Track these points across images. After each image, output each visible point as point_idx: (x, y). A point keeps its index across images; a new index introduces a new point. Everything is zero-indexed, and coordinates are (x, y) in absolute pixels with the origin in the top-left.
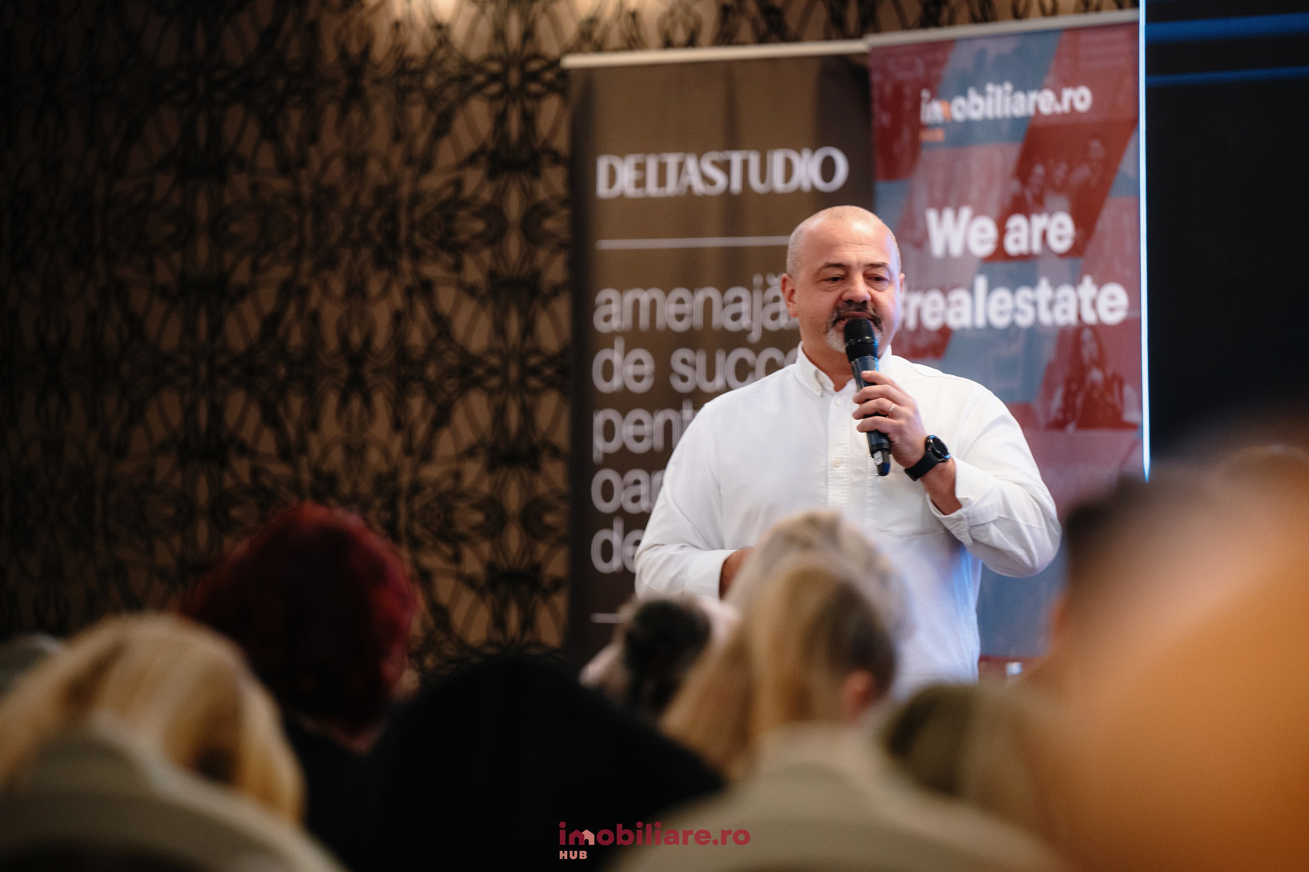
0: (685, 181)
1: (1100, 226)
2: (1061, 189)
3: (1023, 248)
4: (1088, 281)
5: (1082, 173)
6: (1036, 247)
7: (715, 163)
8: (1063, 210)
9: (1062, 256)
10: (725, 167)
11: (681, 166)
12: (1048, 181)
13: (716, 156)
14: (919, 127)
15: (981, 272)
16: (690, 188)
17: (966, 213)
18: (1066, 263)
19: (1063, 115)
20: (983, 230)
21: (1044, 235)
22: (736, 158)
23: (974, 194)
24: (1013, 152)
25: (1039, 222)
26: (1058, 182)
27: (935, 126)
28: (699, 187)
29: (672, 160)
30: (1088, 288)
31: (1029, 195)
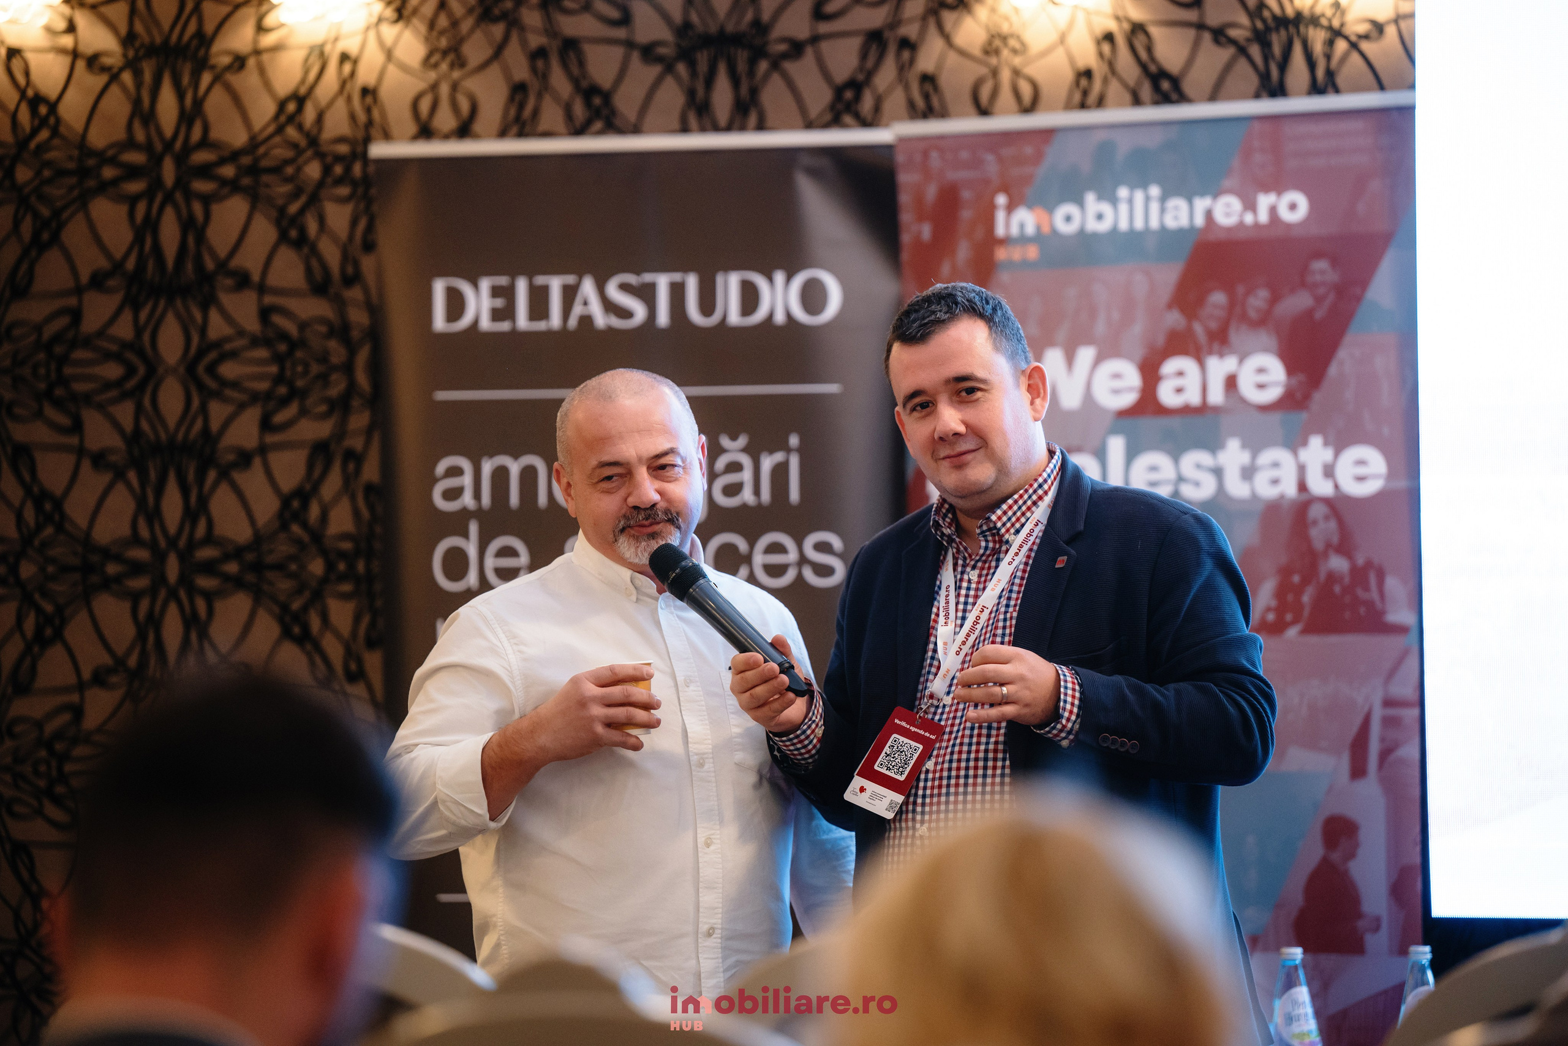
0: (577, 310)
1: (1333, 370)
2: (1262, 322)
3: (1193, 397)
4: (1316, 442)
5: (1298, 302)
6: (1217, 396)
7: (625, 287)
8: (1266, 350)
9: (1264, 408)
10: (646, 293)
11: (570, 294)
12: (1235, 314)
13: (631, 279)
14: (990, 242)
15: (1114, 431)
16: (586, 320)
17: (1086, 355)
18: (1276, 417)
19: (1257, 226)
20: (1117, 376)
21: (1231, 383)
22: (663, 282)
23: (1100, 328)
24: (1169, 276)
25: (1219, 367)
26: (1252, 314)
27: (1023, 240)
28: (601, 320)
29: (555, 284)
30: (1316, 452)
31: (1198, 329)
